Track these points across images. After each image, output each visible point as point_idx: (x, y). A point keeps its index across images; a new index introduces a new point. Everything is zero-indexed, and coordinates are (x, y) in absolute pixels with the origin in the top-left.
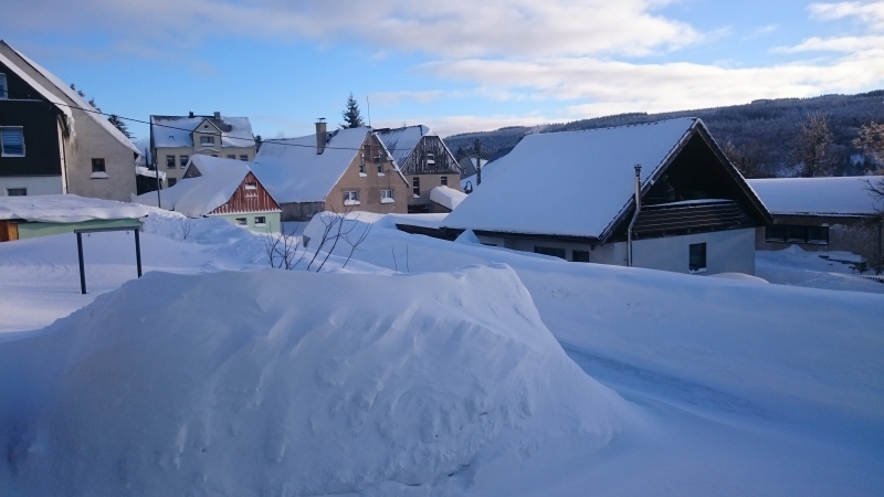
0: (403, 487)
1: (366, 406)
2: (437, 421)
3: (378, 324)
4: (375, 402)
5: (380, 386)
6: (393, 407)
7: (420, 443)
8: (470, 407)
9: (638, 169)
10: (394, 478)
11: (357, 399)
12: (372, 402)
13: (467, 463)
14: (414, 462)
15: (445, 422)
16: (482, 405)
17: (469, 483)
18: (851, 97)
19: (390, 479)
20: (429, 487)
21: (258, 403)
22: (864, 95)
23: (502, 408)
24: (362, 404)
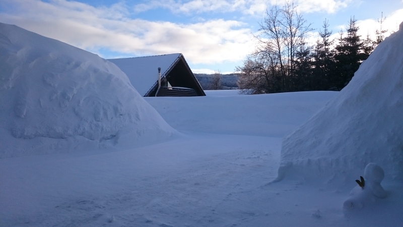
0: (87, 139)
1: (68, 99)
2: (102, 112)
3: (74, 63)
4: (73, 97)
5: (75, 91)
6: (82, 102)
7: (94, 121)
8: (116, 110)
9: (159, 69)
10: (82, 134)
11: (64, 95)
12: (71, 97)
13: (114, 135)
14: (92, 129)
15: (105, 114)
16: (121, 110)
17: (116, 143)
18: (224, 75)
19: (80, 135)
20: (99, 141)
21: (11, 86)
22: (228, 75)
23: (128, 114)
24: (66, 97)
